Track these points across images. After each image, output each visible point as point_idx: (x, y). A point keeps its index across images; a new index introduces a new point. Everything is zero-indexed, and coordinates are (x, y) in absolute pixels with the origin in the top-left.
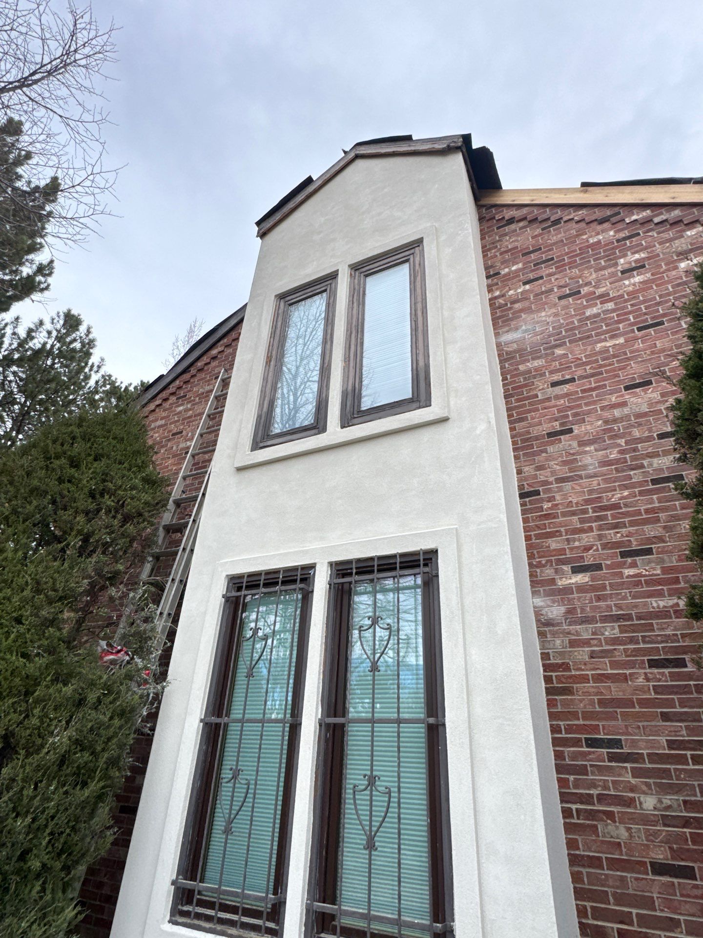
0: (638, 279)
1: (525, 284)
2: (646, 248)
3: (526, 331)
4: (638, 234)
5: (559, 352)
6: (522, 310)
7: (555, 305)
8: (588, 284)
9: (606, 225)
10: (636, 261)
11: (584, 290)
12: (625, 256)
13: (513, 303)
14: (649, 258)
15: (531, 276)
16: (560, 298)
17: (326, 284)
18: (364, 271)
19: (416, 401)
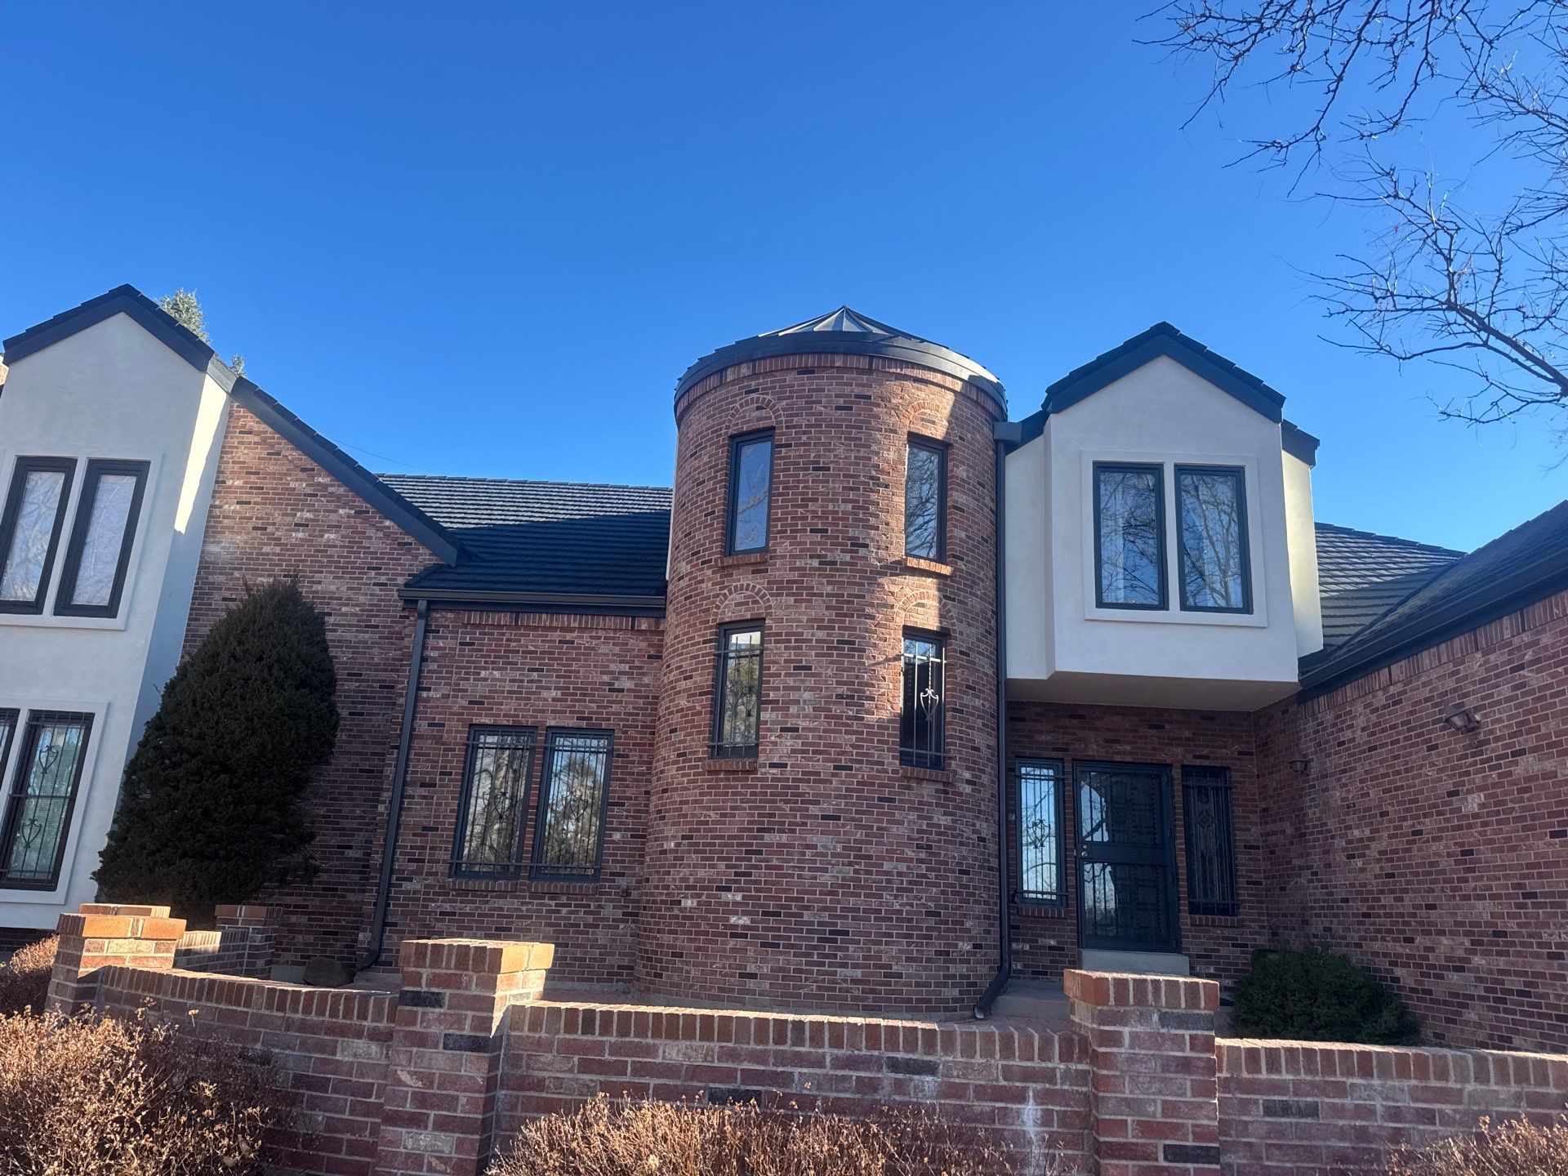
0: (301, 535)
1: (238, 503)
2: (316, 511)
3: (223, 548)
4: (316, 495)
5: (236, 574)
6: (227, 528)
7: (248, 533)
8: (274, 524)
9: (304, 475)
10: (307, 519)
11: (270, 529)
12: (302, 510)
13: (224, 517)
14: (312, 520)
15: (245, 497)
16: (254, 528)
17: (65, 466)
18: (99, 468)
19: (110, 610)
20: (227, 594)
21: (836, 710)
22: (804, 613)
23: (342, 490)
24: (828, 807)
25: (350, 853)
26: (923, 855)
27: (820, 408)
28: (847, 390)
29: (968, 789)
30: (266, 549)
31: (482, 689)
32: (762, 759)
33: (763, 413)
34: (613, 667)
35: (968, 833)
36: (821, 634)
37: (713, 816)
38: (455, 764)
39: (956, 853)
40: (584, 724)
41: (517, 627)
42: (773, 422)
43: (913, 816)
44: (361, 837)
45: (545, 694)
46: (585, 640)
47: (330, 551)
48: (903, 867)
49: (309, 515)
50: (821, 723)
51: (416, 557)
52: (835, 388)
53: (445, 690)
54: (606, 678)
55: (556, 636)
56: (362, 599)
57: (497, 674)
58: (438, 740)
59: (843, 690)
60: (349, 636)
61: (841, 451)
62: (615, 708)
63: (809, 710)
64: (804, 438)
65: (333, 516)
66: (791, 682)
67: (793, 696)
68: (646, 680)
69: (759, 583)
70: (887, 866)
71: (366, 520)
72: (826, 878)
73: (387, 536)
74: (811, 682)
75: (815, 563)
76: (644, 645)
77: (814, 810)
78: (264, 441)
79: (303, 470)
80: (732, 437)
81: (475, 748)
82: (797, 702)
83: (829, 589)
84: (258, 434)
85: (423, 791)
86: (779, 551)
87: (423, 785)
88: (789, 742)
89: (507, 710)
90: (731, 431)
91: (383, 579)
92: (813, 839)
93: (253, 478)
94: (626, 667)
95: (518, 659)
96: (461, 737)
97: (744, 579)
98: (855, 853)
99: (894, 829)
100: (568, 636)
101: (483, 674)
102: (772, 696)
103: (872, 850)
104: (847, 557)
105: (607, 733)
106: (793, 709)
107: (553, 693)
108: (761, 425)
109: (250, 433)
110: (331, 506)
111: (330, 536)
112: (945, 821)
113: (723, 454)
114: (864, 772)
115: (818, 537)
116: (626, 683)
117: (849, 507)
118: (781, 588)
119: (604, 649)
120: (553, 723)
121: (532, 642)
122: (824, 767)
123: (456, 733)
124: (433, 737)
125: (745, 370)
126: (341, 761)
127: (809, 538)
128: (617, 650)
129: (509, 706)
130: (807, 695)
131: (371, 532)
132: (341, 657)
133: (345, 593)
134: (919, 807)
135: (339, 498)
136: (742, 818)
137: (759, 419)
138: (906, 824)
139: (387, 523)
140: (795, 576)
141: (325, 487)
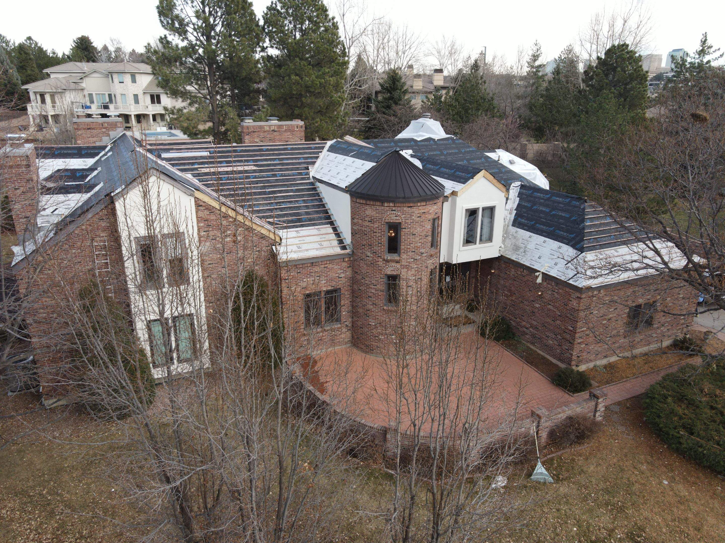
1: (204, 232)
5: (211, 255)
8: (218, 237)
11: (217, 239)
15: (206, 229)
16: (212, 239)
20: (210, 262)
22: (410, 273)
27: (413, 217)
28: (420, 211)
30: (218, 246)
31: (304, 285)
32: (400, 308)
33: (397, 218)
34: (338, 272)
37: (387, 320)
38: (301, 305)
40: (333, 288)
42: (400, 221)
45: (322, 282)
46: (330, 266)
50: (414, 298)
52: (417, 212)
55: (323, 266)
57: (308, 279)
58: (296, 300)
61: (418, 229)
62: (340, 282)
63: (411, 296)
64: (409, 226)
65: (238, 231)
66: (407, 290)
67: (407, 293)
68: (347, 273)
74: (412, 289)
75: (412, 260)
76: (346, 264)
78: (207, 209)
83: (416, 266)
86: (403, 257)
87: (294, 312)
90: (386, 221)
92: (412, 323)
94: (342, 271)
95: (313, 274)
97: (393, 264)
98: (420, 323)
100: (326, 266)
101: (304, 280)
102: (402, 293)
103: (424, 322)
104: (420, 257)
105: (339, 289)
106: (408, 296)
107: (324, 282)
109: (201, 206)
111: (238, 238)
113: (384, 227)
114: (423, 306)
116: (342, 275)
117: (420, 244)
118: (404, 267)
120: (325, 289)
121: (317, 269)
122: (415, 308)
123: (300, 297)
124: (294, 299)
125: (391, 204)
127: (410, 254)
129: (313, 287)
130: (411, 292)
136: (396, 320)
137: (396, 220)
140: (407, 264)
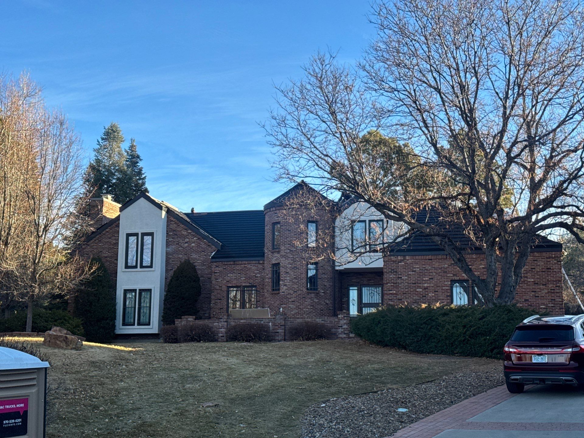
0: (186, 245)
3: (170, 249)
4: (189, 235)
5: (174, 255)
6: (170, 244)
7: (175, 245)
9: (185, 231)
11: (180, 244)
12: (186, 239)
13: (169, 242)
15: (173, 237)
17: (136, 235)
18: (144, 234)
19: (151, 266)
20: (173, 260)
21: (294, 281)
22: (287, 262)
23: (194, 234)
24: (292, 299)
25: (206, 315)
26: (312, 307)
27: (288, 217)
28: (294, 213)
29: (323, 294)
30: (179, 249)
31: (229, 279)
32: (281, 291)
33: (278, 218)
34: (255, 272)
35: (323, 302)
36: (290, 266)
37: (273, 302)
38: (225, 295)
39: (319, 307)
40: (250, 285)
41: (234, 264)
42: (280, 221)
43: (310, 300)
44: (208, 311)
45: (242, 279)
46: (249, 266)
47: (193, 248)
48: (307, 310)
49: (188, 240)
50: (291, 284)
51: (212, 248)
52: (291, 213)
53: (221, 279)
54: (254, 274)
55: (243, 266)
56: (201, 259)
57: (231, 275)
58: (221, 290)
59: (295, 277)
60: (200, 267)
61: (293, 227)
62: (256, 281)
63: (289, 281)
64: (286, 224)
65: (193, 240)
66: (285, 276)
67: (285, 278)
68: (263, 274)
69: (278, 255)
70: (304, 310)
71: (200, 240)
72: (293, 313)
73: (205, 244)
74: (289, 275)
75: (289, 251)
76: (261, 266)
77: (290, 300)
78: (175, 223)
79: (185, 229)
80: (273, 223)
81: (229, 291)
82: (286, 280)
84: (174, 221)
85: (219, 301)
86: (282, 249)
87: (219, 300)
88: (285, 288)
89: (234, 283)
90: (272, 222)
91: (205, 254)
92: (290, 306)
93: (174, 232)
94: (258, 272)
95: (235, 271)
96: (226, 289)
97: (276, 255)
98: (298, 307)
99: (306, 303)
100: (246, 265)
102: (282, 279)
103: (301, 307)
105: (255, 286)
106: (286, 281)
108: (278, 221)
109: (172, 221)
110: (192, 237)
111: (193, 245)
112: (316, 301)
113: (271, 226)
114: (300, 292)
115: (289, 246)
116: (259, 275)
117: (295, 238)
118: (283, 256)
119: (253, 268)
120: (244, 285)
121: (238, 267)
122: (292, 292)
123: (224, 288)
124: (219, 289)
125: (274, 209)
126: (202, 296)
127: (287, 246)
128: (256, 268)
129: (235, 282)
130: (288, 278)
131: (201, 243)
132: (199, 272)
133: (198, 258)
134: (311, 298)
135: (194, 235)
136: (278, 302)
138: (309, 301)
139: (205, 240)
140: (285, 254)
141: (190, 233)
